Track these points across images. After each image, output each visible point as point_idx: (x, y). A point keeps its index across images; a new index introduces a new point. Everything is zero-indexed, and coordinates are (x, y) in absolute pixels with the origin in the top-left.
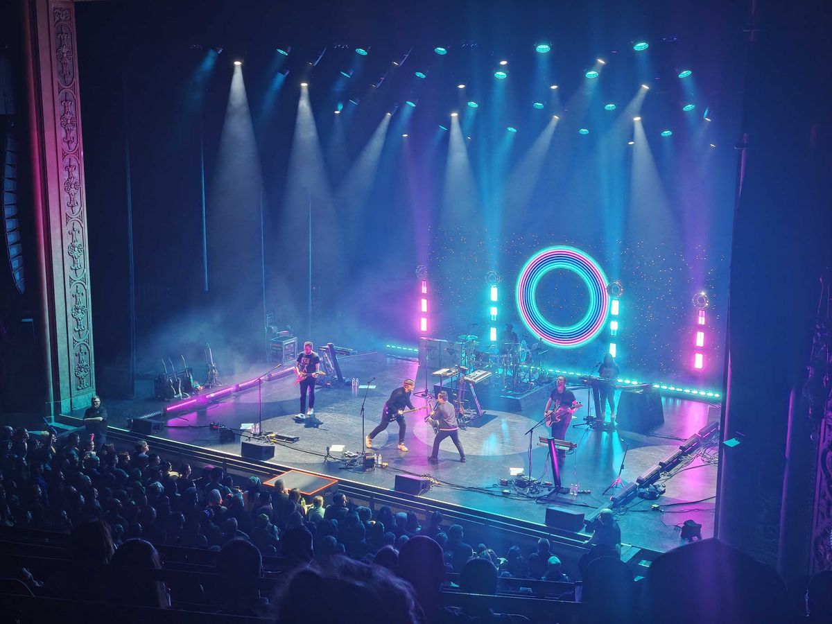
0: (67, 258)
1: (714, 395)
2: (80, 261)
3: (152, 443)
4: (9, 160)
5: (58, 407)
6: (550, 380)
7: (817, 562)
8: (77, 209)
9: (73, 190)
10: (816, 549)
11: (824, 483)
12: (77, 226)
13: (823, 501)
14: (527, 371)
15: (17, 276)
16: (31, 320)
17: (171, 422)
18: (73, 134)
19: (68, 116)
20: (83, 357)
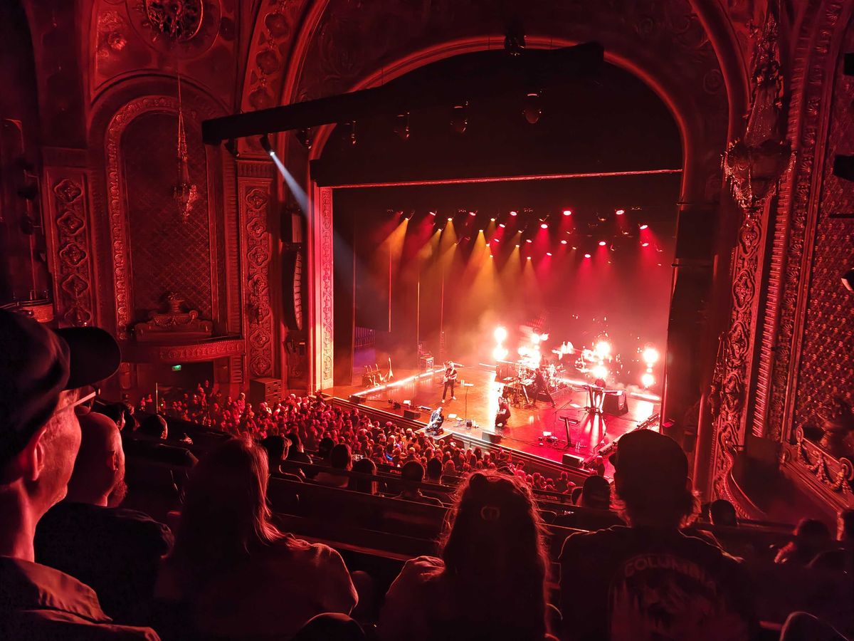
0: (323, 314)
1: (657, 398)
2: (329, 315)
3: (361, 408)
4: (297, 265)
5: (315, 387)
6: (566, 386)
7: (715, 494)
8: (328, 289)
9: (327, 280)
10: (715, 486)
11: (720, 450)
12: (329, 298)
13: (719, 460)
14: (554, 381)
15: (298, 322)
16: (304, 343)
17: (370, 398)
18: (329, 253)
19: (327, 244)
20: (328, 363)
